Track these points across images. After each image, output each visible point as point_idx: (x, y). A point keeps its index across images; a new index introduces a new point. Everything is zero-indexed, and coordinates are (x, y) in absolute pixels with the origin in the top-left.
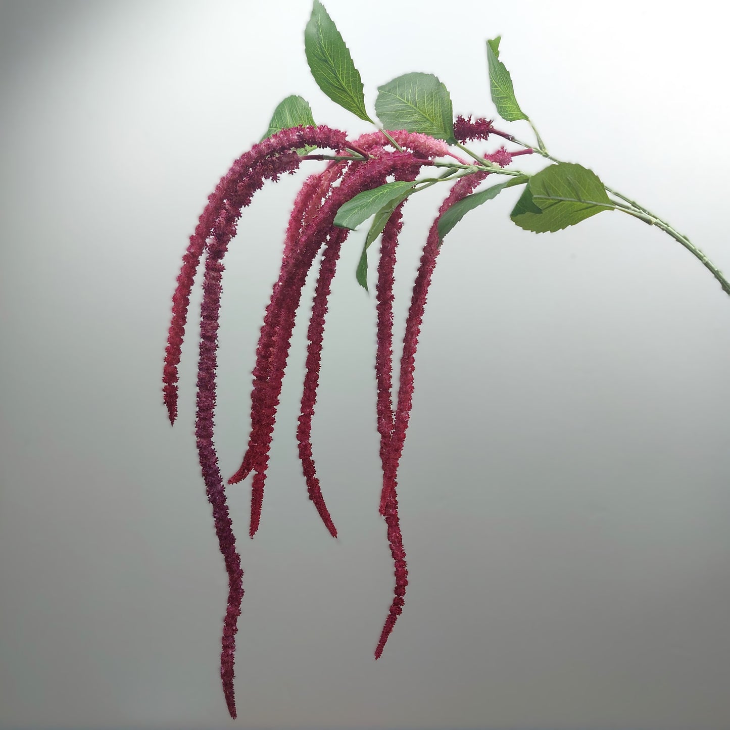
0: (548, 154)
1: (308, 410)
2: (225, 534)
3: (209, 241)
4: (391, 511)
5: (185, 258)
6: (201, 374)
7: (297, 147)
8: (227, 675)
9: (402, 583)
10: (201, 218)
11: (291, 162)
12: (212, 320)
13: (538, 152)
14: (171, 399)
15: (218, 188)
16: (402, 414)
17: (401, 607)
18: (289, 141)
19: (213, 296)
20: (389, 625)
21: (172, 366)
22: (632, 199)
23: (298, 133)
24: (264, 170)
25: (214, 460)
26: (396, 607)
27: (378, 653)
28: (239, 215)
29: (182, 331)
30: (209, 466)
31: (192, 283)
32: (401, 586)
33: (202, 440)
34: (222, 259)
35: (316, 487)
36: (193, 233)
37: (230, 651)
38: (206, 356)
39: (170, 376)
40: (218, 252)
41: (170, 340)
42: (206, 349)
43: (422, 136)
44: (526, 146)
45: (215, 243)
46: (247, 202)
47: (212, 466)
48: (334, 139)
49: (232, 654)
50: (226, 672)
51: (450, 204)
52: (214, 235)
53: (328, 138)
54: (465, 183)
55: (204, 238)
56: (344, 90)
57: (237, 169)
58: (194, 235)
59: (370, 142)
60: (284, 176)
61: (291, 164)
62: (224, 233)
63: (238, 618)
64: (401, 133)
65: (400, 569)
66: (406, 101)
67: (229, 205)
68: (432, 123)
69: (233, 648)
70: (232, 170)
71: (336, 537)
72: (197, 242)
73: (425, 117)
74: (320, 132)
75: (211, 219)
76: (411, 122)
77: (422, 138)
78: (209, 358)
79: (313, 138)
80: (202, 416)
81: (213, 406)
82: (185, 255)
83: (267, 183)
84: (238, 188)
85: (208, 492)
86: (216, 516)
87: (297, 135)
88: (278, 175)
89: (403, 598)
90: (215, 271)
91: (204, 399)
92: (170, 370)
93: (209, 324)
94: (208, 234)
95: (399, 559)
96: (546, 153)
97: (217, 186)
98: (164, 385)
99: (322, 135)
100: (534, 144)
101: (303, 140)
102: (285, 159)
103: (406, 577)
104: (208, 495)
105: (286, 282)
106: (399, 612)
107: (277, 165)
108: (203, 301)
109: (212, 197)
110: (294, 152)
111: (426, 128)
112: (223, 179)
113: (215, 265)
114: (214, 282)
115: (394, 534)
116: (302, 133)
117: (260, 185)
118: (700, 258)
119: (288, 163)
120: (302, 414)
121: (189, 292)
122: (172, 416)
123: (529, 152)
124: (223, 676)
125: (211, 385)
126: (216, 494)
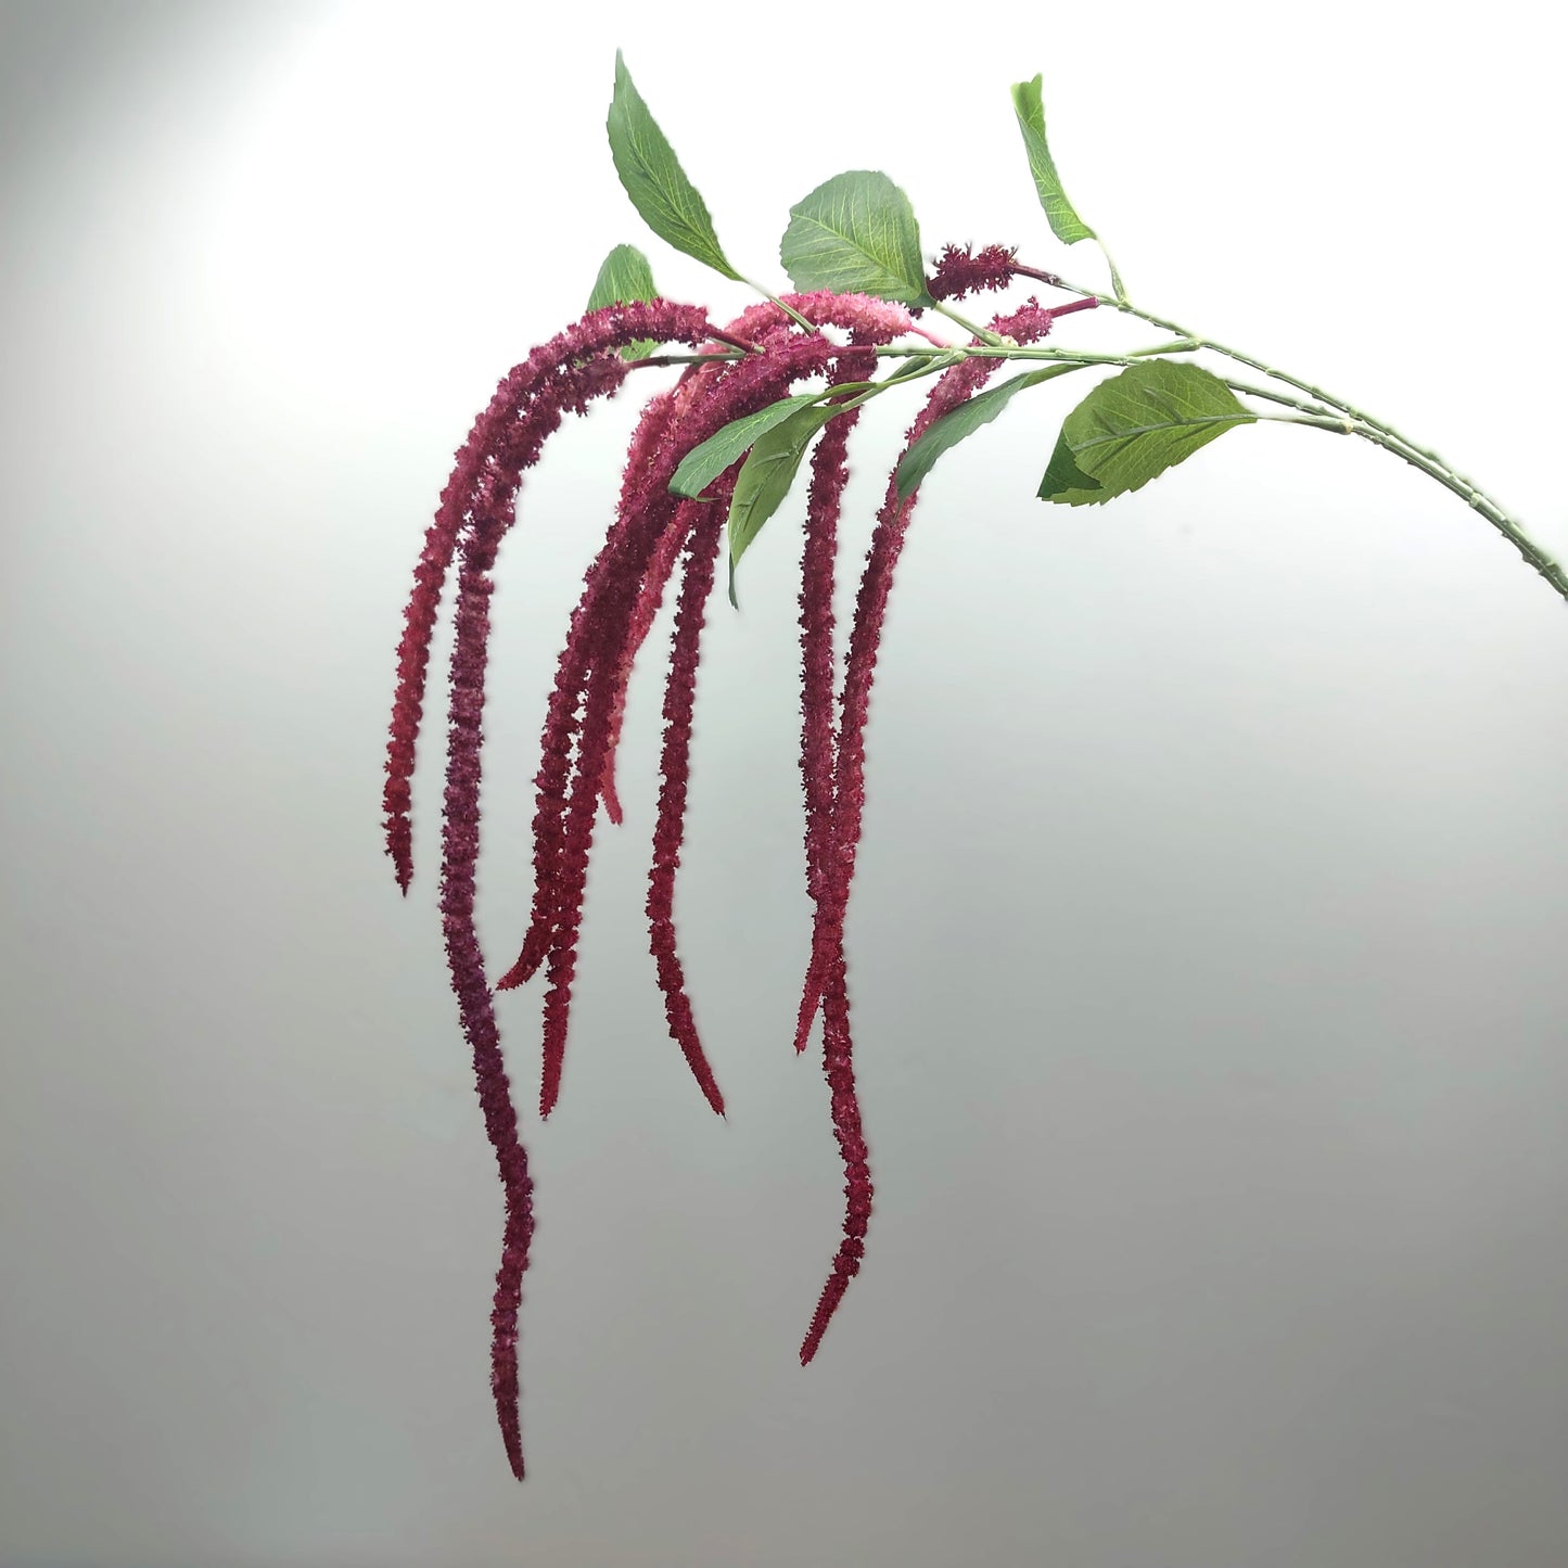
0: (1130, 304)
1: (667, 857)
2: (496, 1106)
3: (463, 536)
4: (838, 1059)
5: (419, 572)
6: (451, 790)
7: (616, 345)
8: (506, 1389)
9: (861, 1209)
10: (444, 494)
11: (606, 375)
12: (472, 686)
13: (1108, 302)
14: (400, 842)
15: (472, 436)
16: (841, 848)
17: (859, 1260)
18: (597, 335)
19: (474, 641)
20: (833, 1295)
21: (400, 780)
22: (1310, 383)
23: (612, 318)
24: (561, 395)
25: (476, 959)
26: (848, 1260)
27: (808, 1351)
28: (518, 482)
29: (418, 713)
30: (466, 969)
31: (433, 618)
32: (859, 1216)
33: (453, 918)
34: (488, 569)
35: (683, 1011)
36: (432, 523)
37: (509, 1340)
38: (462, 757)
39: (398, 797)
40: (481, 556)
41: (395, 729)
42: (460, 742)
43: (859, 297)
44: (1084, 293)
45: (475, 540)
46: (531, 458)
47: (471, 970)
48: (682, 322)
49: (511, 1346)
50: (503, 1382)
51: (927, 423)
52: (472, 524)
53: (670, 322)
54: (957, 378)
55: (453, 532)
56: (687, 228)
57: (505, 396)
58: (435, 527)
59: (765, 320)
60: (597, 403)
61: (608, 379)
62: (490, 520)
63: (525, 1274)
64: (819, 296)
65: (857, 1182)
66: (833, 231)
67: (498, 464)
68: (885, 270)
69: (514, 1334)
70: (494, 399)
71: (723, 1114)
72: (440, 540)
73: (871, 260)
74: (656, 312)
75: (462, 495)
76: (845, 272)
77: (859, 303)
78: (465, 761)
79: (644, 324)
80: (452, 872)
81: (474, 853)
82: (418, 568)
83: (569, 418)
84: (513, 432)
85: (464, 1021)
86: (480, 1067)
87: (612, 322)
88: (587, 402)
89: (862, 1240)
90: (476, 592)
91: (457, 840)
92: (396, 787)
93: (467, 695)
94: (461, 524)
95: (855, 1160)
96: (1125, 304)
97: (471, 432)
98: (386, 817)
99: (658, 318)
100: (1103, 288)
101: (623, 331)
102: (594, 371)
103: (870, 1199)
104: (464, 1027)
105: (593, 605)
106: (855, 1270)
107: (581, 384)
108: (455, 651)
109: (462, 454)
110: (611, 356)
111: (874, 281)
112: (480, 418)
113: (475, 581)
114: (474, 614)
115: (845, 1107)
116: (621, 317)
117: (554, 424)
118: (1465, 496)
119: (601, 378)
120: (656, 866)
121: (429, 637)
122: (404, 876)
123: (1089, 304)
124: (497, 1391)
125: (471, 813)
126: (479, 1025)
